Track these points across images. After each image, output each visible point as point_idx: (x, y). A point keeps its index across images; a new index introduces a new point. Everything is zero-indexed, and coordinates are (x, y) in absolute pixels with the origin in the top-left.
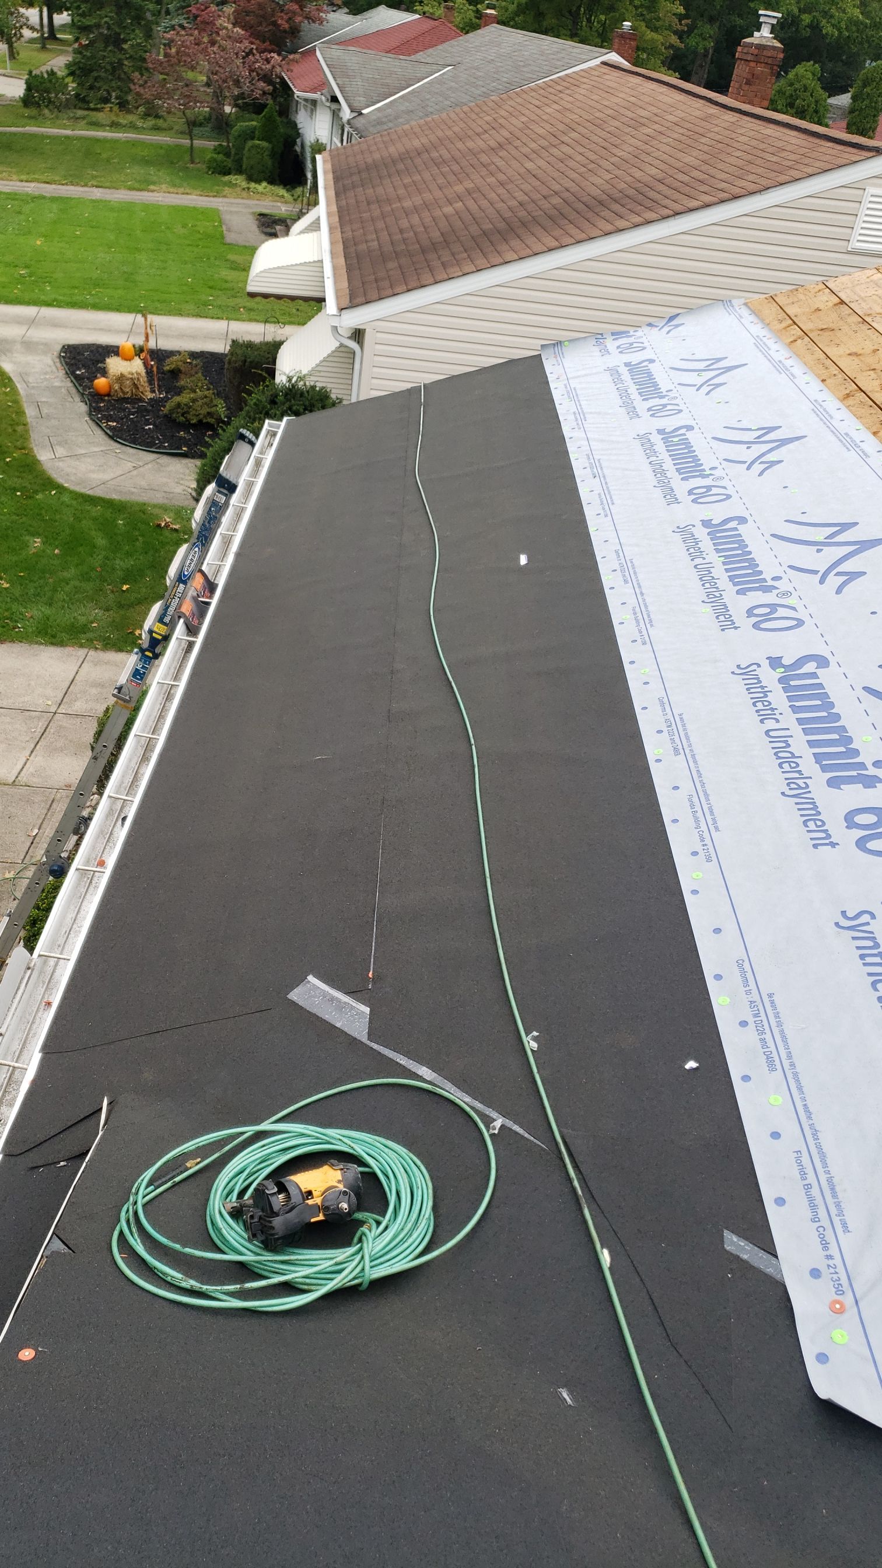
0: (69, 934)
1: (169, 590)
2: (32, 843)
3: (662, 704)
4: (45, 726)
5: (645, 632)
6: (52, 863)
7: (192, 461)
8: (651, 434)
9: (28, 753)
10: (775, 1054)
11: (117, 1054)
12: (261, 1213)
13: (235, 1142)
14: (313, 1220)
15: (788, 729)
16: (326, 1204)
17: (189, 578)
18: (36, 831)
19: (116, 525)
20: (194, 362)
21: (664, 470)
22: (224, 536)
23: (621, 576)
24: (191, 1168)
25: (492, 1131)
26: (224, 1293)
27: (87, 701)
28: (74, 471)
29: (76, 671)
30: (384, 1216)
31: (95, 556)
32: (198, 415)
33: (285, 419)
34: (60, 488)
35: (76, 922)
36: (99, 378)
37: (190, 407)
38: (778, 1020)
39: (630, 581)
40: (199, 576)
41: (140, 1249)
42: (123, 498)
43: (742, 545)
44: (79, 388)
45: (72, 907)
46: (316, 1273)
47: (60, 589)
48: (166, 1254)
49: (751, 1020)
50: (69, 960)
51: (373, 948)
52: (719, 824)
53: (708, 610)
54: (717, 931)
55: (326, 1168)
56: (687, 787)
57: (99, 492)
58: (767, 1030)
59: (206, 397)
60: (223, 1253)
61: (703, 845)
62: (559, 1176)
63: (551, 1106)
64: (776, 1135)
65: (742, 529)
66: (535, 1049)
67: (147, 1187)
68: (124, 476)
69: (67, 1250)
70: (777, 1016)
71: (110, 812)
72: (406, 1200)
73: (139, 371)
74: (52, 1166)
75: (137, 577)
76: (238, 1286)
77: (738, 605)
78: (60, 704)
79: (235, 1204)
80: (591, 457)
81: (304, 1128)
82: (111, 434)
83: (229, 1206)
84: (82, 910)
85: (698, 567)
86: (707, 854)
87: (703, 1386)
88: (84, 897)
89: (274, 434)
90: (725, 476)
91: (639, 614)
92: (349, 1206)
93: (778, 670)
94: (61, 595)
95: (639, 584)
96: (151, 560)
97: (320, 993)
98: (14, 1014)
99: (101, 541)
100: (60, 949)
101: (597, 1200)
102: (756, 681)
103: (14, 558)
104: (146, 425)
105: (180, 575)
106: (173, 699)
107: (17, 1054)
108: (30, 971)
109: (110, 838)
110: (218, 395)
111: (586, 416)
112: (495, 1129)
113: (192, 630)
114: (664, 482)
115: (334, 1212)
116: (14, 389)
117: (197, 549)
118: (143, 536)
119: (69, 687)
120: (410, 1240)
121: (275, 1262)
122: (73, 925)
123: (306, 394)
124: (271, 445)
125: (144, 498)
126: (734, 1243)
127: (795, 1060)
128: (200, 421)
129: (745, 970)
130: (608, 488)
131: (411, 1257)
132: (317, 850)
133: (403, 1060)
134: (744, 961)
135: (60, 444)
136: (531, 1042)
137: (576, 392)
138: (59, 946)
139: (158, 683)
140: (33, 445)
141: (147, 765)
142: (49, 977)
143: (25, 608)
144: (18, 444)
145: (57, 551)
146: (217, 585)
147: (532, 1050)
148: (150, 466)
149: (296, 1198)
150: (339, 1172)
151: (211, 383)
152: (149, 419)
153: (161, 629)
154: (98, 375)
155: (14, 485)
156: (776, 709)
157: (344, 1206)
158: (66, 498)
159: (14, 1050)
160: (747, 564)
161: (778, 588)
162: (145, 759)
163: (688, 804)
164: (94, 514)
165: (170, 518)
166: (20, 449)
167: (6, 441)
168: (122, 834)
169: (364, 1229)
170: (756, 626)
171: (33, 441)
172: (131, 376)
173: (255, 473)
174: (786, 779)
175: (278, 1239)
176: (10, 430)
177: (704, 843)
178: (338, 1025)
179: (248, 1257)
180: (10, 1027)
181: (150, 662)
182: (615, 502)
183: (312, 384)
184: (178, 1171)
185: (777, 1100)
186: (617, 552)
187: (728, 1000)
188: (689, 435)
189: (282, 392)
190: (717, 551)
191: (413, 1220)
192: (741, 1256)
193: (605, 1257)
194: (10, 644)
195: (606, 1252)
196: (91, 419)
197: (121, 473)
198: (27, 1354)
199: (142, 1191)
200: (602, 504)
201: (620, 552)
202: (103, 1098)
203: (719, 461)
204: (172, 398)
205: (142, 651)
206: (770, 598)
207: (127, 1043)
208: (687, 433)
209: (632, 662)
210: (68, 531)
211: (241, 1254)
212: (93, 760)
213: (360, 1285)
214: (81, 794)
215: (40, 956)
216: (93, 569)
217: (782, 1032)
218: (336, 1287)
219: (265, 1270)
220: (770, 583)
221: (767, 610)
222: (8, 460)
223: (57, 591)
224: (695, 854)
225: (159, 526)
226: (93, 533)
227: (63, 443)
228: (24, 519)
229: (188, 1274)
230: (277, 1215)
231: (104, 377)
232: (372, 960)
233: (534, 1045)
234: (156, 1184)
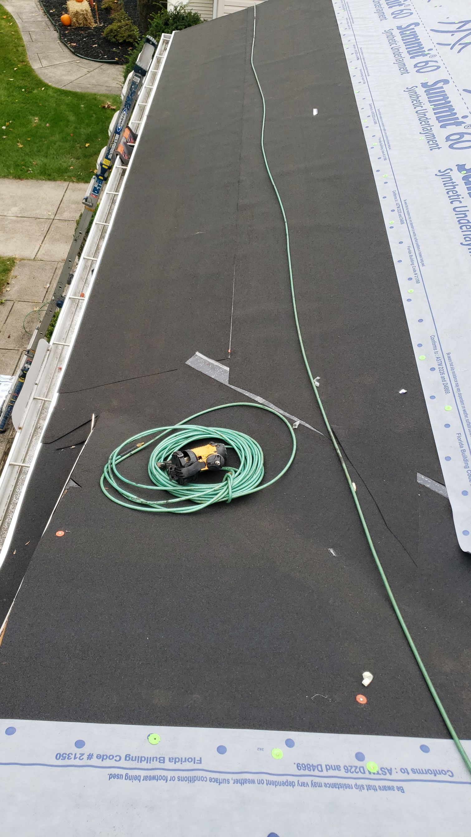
0: (68, 333)
1: (111, 138)
2: (47, 292)
3: (395, 195)
4: (49, 227)
5: (386, 153)
6: (57, 300)
7: (121, 66)
8: (393, 29)
9: (41, 242)
10: (449, 385)
11: (98, 393)
12: (176, 467)
13: (162, 434)
14: (202, 470)
15: (467, 207)
16: (209, 462)
17: (121, 131)
18: (48, 285)
19: (80, 108)
20: (119, 2)
21: (400, 53)
22: (140, 106)
23: (373, 120)
24: (139, 447)
25: (294, 427)
26: (158, 505)
27: (70, 212)
28: (54, 75)
29: (63, 195)
30: (238, 469)
31: (69, 127)
32: (123, 37)
33: (174, 32)
34: (47, 86)
35: (72, 326)
36: (64, 15)
37: (118, 32)
38: (452, 367)
39: (378, 122)
40: (127, 131)
41: (115, 485)
42: (83, 91)
43: (445, 97)
44: (53, 21)
45: (69, 319)
46: (204, 495)
47: (51, 147)
48: (128, 488)
49: (437, 367)
50: (69, 346)
51: (231, 337)
52: (424, 262)
53: (423, 138)
54: (421, 321)
55: (208, 445)
56: (407, 242)
57: (68, 88)
58: (446, 372)
59: (127, 25)
60: (156, 486)
61: (415, 274)
62: (330, 448)
63: (326, 414)
64: (447, 426)
65: (446, 87)
66: (318, 386)
67: (117, 456)
68: (83, 77)
69: (77, 486)
70: (451, 365)
71: (85, 267)
72: (250, 460)
73: (87, 9)
74: (68, 448)
75: (94, 138)
76: (165, 501)
77: (441, 134)
78: (56, 215)
79: (163, 463)
80: (356, 46)
81: (196, 427)
82: (73, 51)
83: (159, 464)
84: (74, 320)
85: (418, 112)
86: (417, 279)
87: (403, 547)
88: (75, 313)
89: (167, 43)
90: (437, 54)
91: (383, 142)
92: (220, 462)
93: (462, 172)
94: (52, 151)
95: (383, 124)
96: (101, 127)
97: (203, 361)
98: (42, 374)
99: (72, 118)
100: (64, 340)
101: (350, 459)
102: (449, 179)
103: (25, 130)
104: (93, 45)
105: (116, 129)
106: (115, 203)
107: (46, 394)
108: (49, 351)
109: (86, 282)
110: (134, 23)
111: (354, 20)
112: (296, 426)
113: (124, 162)
114: (400, 60)
115: (213, 465)
116: (15, 23)
117: (125, 112)
118: (95, 114)
119: (60, 204)
120: (252, 479)
121: (182, 490)
122: (70, 328)
123: (186, 18)
124: (165, 49)
125: (94, 90)
126: (422, 479)
127: (460, 387)
128: (125, 41)
129: (435, 341)
130: (366, 66)
131: (253, 487)
132: (198, 285)
133: (247, 394)
134: (434, 336)
135: (44, 58)
136: (316, 382)
137: (348, 5)
138: (63, 339)
139: (107, 193)
140: (29, 59)
141: (103, 240)
142: (59, 355)
143: (33, 159)
144: (20, 58)
145: (48, 125)
146: (137, 135)
147: (316, 387)
148: (97, 70)
149: (193, 459)
150: (215, 447)
151: (130, 16)
152: (95, 41)
153: (107, 163)
154: (63, 13)
155: (20, 85)
156: (460, 195)
157: (218, 462)
158: (50, 92)
159: (44, 392)
160: (448, 109)
161: (465, 123)
162: (102, 237)
163: (408, 251)
164: (67, 102)
165: (110, 102)
166: (22, 62)
167: (13, 57)
168: (92, 279)
169: (229, 474)
170: (451, 147)
171: (28, 57)
172: (82, 12)
173: (157, 67)
174: (464, 235)
175: (185, 479)
176: (15, 50)
177: (415, 273)
178: (213, 377)
179: (170, 488)
180: (41, 381)
181: (102, 183)
182: (370, 74)
183: (189, 11)
184: (132, 448)
185: (449, 408)
186: (370, 105)
187: (425, 357)
188: (417, 29)
189: (171, 17)
190: (430, 102)
191: (253, 470)
192: (426, 485)
193: (354, 487)
194: (26, 181)
195: (354, 484)
196: (61, 42)
197: (81, 75)
198: (60, 533)
199: (115, 458)
200: (362, 76)
201: (372, 105)
202: (92, 414)
203: (434, 45)
204: (107, 26)
205: (97, 176)
206: (460, 129)
207: (104, 387)
208: (415, 28)
209: (378, 171)
210: (53, 113)
211: (165, 486)
212: (75, 241)
213: (227, 500)
214: (70, 261)
215: (54, 344)
216: (69, 135)
217: (454, 373)
218: (215, 501)
219: (179, 494)
220: (461, 120)
221: (458, 137)
222: (15, 69)
223: (49, 148)
224: (410, 279)
225: (104, 107)
226: (67, 113)
227: (46, 58)
228: (28, 106)
229: (140, 496)
230: (184, 467)
231: (67, 13)
232: (230, 343)
233: (318, 384)
234: (122, 455)
